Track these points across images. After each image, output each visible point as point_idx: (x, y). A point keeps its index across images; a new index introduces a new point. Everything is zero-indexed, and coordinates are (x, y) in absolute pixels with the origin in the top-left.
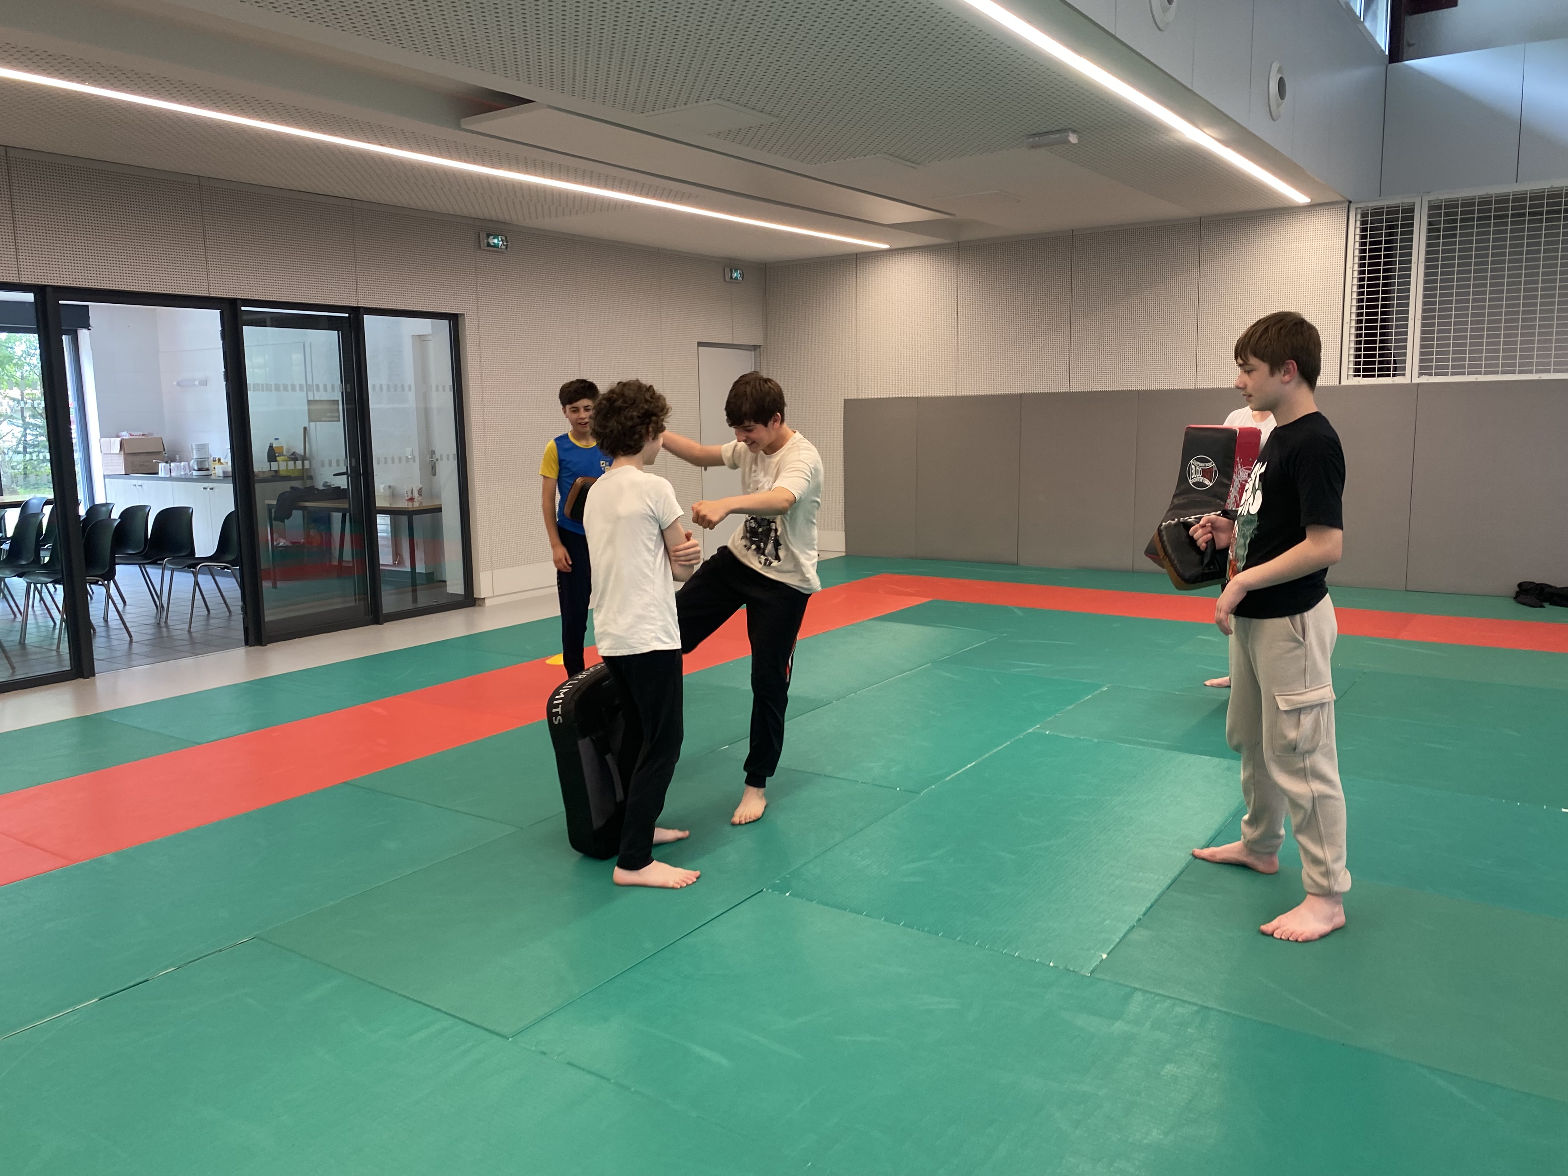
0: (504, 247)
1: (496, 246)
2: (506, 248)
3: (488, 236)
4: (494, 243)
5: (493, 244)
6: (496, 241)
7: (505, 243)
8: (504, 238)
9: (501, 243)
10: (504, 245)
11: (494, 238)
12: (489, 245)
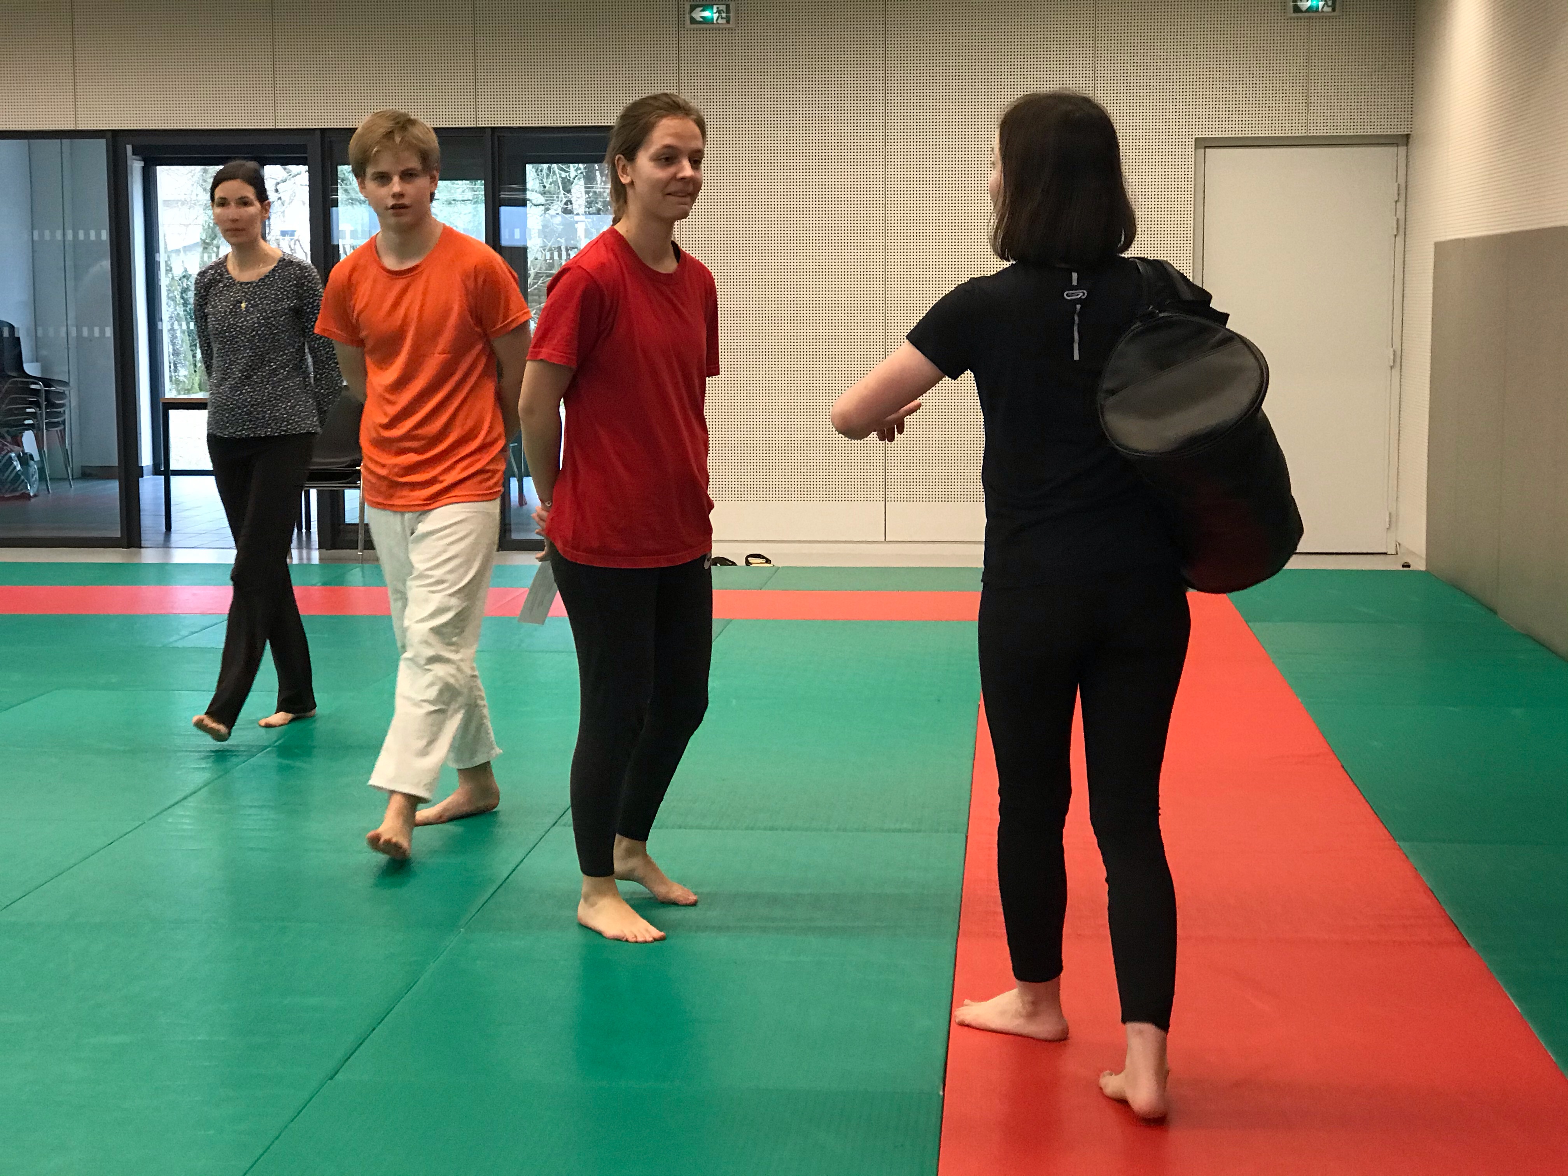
0: (724, 21)
1: (705, 21)
2: (728, 22)
3: (693, 8)
4: (702, 17)
5: (701, 20)
6: (707, 14)
7: (724, 15)
8: (723, 7)
9: (716, 16)
10: (722, 18)
11: (703, 11)
12: (693, 21)
